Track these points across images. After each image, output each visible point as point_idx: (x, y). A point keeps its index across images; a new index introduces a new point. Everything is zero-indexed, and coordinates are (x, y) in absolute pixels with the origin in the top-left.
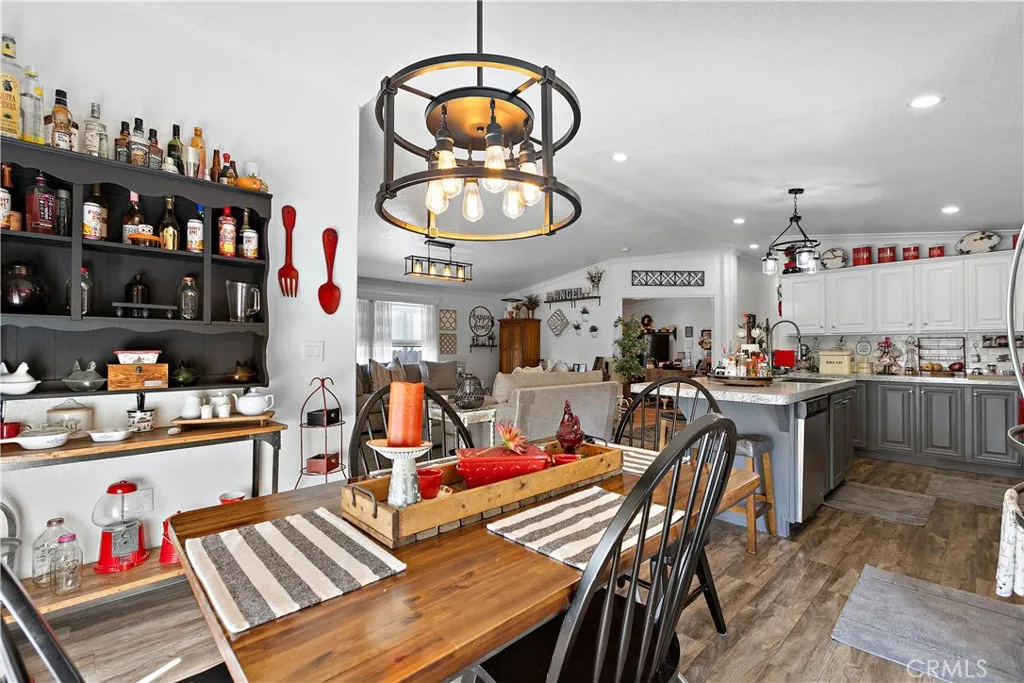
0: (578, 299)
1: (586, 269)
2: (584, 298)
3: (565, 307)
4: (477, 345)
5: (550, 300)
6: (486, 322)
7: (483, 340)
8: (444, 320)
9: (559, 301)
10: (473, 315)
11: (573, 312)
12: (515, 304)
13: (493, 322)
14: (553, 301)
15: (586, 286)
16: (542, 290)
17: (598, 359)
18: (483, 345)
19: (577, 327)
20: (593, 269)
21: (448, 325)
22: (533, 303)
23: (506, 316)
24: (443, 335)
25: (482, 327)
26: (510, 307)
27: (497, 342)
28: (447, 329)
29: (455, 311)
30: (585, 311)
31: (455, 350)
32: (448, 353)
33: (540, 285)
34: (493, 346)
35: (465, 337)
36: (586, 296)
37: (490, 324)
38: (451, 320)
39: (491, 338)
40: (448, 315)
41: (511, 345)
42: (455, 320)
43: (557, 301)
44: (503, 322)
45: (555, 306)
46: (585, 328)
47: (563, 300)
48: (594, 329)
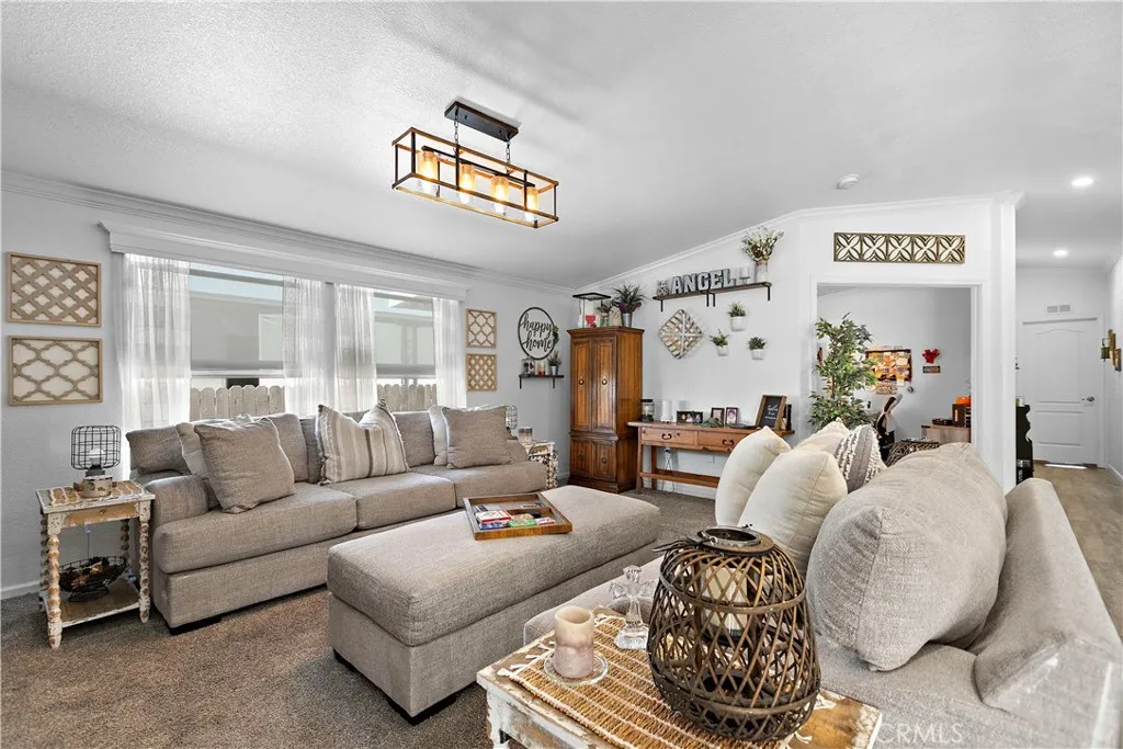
0: (723, 289)
1: (741, 235)
2: (735, 288)
3: (695, 305)
4: (531, 376)
5: (663, 296)
6: (545, 334)
7: (543, 365)
8: (475, 328)
9: (684, 295)
10: (523, 321)
11: (710, 315)
12: (598, 303)
13: (556, 335)
14: (669, 296)
15: (742, 265)
16: (645, 279)
17: (769, 401)
18: (541, 375)
19: (720, 342)
20: (757, 234)
21: (481, 338)
22: (629, 302)
23: (581, 324)
24: (473, 356)
25: (539, 344)
26: (589, 308)
27: (564, 369)
28: (481, 345)
29: (493, 314)
30: (736, 312)
31: (494, 383)
32: (481, 389)
33: (643, 270)
34: (557, 376)
35: (510, 361)
36: (739, 283)
37: (552, 338)
38: (487, 330)
39: (553, 363)
40: (481, 320)
41: (593, 375)
42: (494, 330)
43: (678, 295)
44: (575, 335)
45: (673, 306)
46: (738, 343)
47: (690, 293)
48: (756, 344)
